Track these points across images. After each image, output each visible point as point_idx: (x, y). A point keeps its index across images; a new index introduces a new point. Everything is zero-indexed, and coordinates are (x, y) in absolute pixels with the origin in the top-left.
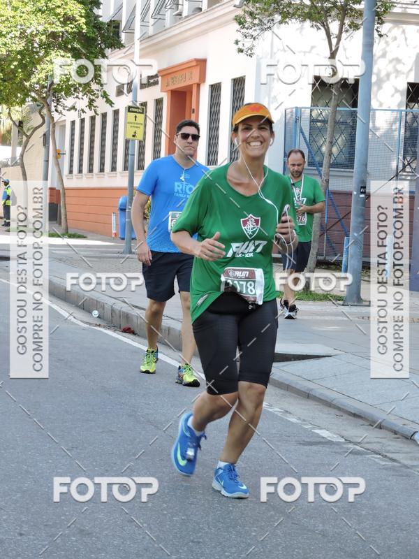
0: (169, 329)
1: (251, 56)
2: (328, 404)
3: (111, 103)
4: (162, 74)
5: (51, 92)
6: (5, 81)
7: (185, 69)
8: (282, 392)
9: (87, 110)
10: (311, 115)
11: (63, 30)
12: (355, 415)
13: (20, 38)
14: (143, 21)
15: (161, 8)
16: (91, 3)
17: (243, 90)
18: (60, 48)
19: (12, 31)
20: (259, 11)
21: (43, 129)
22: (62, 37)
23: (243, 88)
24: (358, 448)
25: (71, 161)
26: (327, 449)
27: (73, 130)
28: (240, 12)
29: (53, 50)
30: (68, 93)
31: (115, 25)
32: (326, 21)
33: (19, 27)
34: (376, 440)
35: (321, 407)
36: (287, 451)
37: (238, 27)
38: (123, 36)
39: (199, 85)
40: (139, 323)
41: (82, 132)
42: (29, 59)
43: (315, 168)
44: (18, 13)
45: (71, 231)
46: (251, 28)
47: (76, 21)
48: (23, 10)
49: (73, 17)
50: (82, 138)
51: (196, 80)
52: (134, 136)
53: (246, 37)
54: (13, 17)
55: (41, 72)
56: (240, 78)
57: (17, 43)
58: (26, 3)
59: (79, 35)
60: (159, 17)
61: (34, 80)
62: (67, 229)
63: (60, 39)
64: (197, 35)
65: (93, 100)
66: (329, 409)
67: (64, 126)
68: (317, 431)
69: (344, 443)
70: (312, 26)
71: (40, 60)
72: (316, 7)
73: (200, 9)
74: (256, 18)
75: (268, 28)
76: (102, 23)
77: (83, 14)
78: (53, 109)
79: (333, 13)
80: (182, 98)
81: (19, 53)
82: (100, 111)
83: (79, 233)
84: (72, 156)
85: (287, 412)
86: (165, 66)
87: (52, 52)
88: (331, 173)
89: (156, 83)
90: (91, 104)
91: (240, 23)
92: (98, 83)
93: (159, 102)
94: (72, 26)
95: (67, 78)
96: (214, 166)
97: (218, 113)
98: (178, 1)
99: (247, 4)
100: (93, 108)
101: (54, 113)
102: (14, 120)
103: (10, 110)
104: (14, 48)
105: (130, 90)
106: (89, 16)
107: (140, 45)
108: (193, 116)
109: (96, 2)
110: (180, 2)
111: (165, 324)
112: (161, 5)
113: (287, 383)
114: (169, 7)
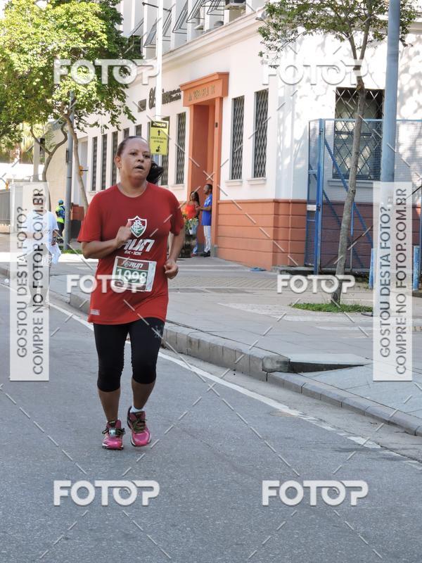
0: (199, 341)
2: (363, 412)
3: (133, 119)
4: (183, 89)
5: (74, 108)
6: (27, 98)
7: (208, 82)
8: (316, 401)
9: (109, 125)
10: (335, 127)
11: (85, 46)
12: (389, 423)
13: (41, 55)
14: (164, 36)
15: (182, 23)
16: (112, 18)
19: (34, 48)
20: (282, 23)
21: (66, 145)
22: (84, 53)
23: (267, 101)
24: (394, 454)
25: (94, 178)
26: (363, 455)
27: (95, 146)
28: (263, 24)
30: (90, 109)
31: (136, 40)
32: (351, 31)
33: (40, 44)
34: (413, 446)
35: (354, 415)
36: (324, 457)
37: (262, 39)
38: (144, 51)
39: (221, 99)
40: (168, 336)
41: (104, 149)
42: (50, 76)
43: (340, 180)
44: (40, 30)
46: (275, 40)
47: (98, 37)
48: (45, 27)
49: (95, 33)
50: (104, 155)
51: (220, 95)
52: (157, 151)
53: (270, 49)
54: (35, 34)
55: (64, 89)
56: (263, 91)
57: (39, 59)
58: (47, 20)
59: (101, 51)
60: (179, 31)
61: (55, 96)
63: (82, 55)
64: (219, 49)
65: (115, 115)
66: (364, 417)
67: (86, 143)
68: (352, 438)
69: (380, 450)
70: (336, 37)
71: (62, 77)
72: (340, 17)
73: (222, 23)
74: (279, 30)
75: (292, 40)
76: (124, 39)
77: (105, 30)
78: (75, 126)
79: (357, 24)
80: (205, 114)
81: (42, 69)
82: (122, 127)
84: (94, 172)
85: (321, 420)
86: (186, 79)
88: (357, 185)
89: (179, 97)
90: (113, 120)
91: (264, 35)
92: (119, 99)
93: (181, 117)
94: (94, 42)
95: (89, 94)
96: (238, 180)
97: (241, 126)
98: (200, 14)
99: (271, 15)
100: (115, 123)
101: (76, 131)
102: (36, 137)
103: (32, 128)
104: (37, 65)
105: (152, 106)
106: (110, 32)
107: (163, 59)
108: (216, 130)
109: (117, 18)
110: (202, 16)
111: (195, 337)
112: (183, 18)
113: (320, 392)
114: (190, 21)
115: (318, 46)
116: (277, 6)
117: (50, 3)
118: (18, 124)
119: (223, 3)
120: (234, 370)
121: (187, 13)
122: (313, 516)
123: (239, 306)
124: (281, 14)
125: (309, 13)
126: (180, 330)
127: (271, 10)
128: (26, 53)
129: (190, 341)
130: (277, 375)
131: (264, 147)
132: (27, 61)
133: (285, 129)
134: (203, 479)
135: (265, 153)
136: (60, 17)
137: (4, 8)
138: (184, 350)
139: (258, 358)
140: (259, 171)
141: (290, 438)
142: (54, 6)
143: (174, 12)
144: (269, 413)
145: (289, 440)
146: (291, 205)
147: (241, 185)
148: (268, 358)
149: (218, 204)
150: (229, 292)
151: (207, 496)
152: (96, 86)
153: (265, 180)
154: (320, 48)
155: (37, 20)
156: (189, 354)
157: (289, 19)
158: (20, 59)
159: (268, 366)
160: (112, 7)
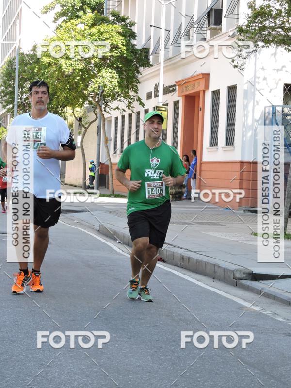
0: (189, 258)
1: (243, 70)
3: (143, 105)
4: (179, 84)
5: (102, 97)
6: (70, 90)
7: (195, 80)
8: (271, 301)
9: (126, 109)
10: (283, 111)
11: (111, 54)
13: (81, 60)
14: (165, 48)
15: (178, 39)
16: (129, 36)
17: (235, 94)
18: (109, 67)
20: (248, 39)
21: (97, 122)
22: (110, 59)
23: (236, 93)
25: (116, 145)
27: (116, 123)
29: (104, 68)
30: (113, 97)
31: (146, 51)
36: (278, 339)
38: (151, 59)
39: (204, 91)
40: (167, 254)
41: (123, 125)
42: (86, 75)
45: (116, 193)
47: (120, 48)
49: (117, 45)
50: (123, 129)
51: (203, 89)
53: (239, 57)
55: (96, 84)
56: (233, 86)
57: (79, 64)
58: (85, 37)
59: (121, 58)
60: (175, 44)
61: (90, 89)
62: (113, 191)
63: (108, 61)
65: (131, 102)
67: (110, 121)
70: (285, 49)
71: (95, 76)
72: (288, 35)
73: (205, 39)
75: (254, 51)
76: (137, 50)
77: (124, 44)
78: (103, 109)
80: (192, 101)
81: (81, 70)
82: (135, 110)
83: (122, 194)
84: (116, 141)
85: (275, 314)
86: (180, 78)
87: (103, 70)
89: (174, 90)
90: (129, 106)
92: (134, 91)
93: (176, 103)
94: (117, 52)
95: (113, 87)
96: (215, 147)
97: (218, 110)
98: (189, 34)
99: (240, 34)
100: (131, 108)
101: (104, 112)
102: (76, 116)
103: (73, 110)
104: (78, 68)
105: (156, 96)
106: (128, 45)
107: (164, 64)
108: (201, 112)
109: (133, 35)
110: (191, 34)
111: (186, 255)
112: (178, 36)
113: (274, 294)
114: (183, 38)
115: (272, 54)
116: (244, 27)
117: (87, 25)
118: (64, 108)
119: (206, 26)
120: (214, 278)
121: (181, 33)
122: (273, 381)
123: (216, 234)
124: (247, 33)
125: (266, 33)
126: (176, 250)
127: (241, 30)
128: (70, 59)
129: (183, 258)
130: (243, 282)
131: (233, 124)
132: (71, 65)
133: (248, 112)
134: (195, 354)
135: (234, 129)
136: (94, 35)
137: (55, 28)
138: (179, 264)
139: (230, 270)
140: (230, 141)
141: (254, 326)
142: (90, 27)
143: (172, 32)
144: (238, 308)
145: (253, 327)
146: (252, 164)
147: (217, 151)
148: (237, 270)
149: (201, 164)
150: (209, 225)
151: (198, 366)
152: (118, 82)
153: (234, 147)
154: (273, 56)
155: (78, 37)
156: (182, 267)
157: (253, 36)
158: (66, 64)
159: (238, 275)
160: (130, 28)
